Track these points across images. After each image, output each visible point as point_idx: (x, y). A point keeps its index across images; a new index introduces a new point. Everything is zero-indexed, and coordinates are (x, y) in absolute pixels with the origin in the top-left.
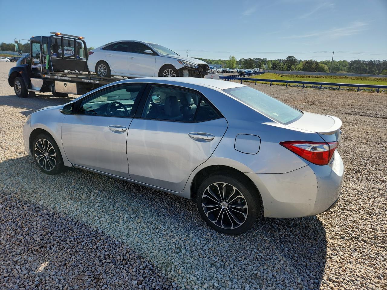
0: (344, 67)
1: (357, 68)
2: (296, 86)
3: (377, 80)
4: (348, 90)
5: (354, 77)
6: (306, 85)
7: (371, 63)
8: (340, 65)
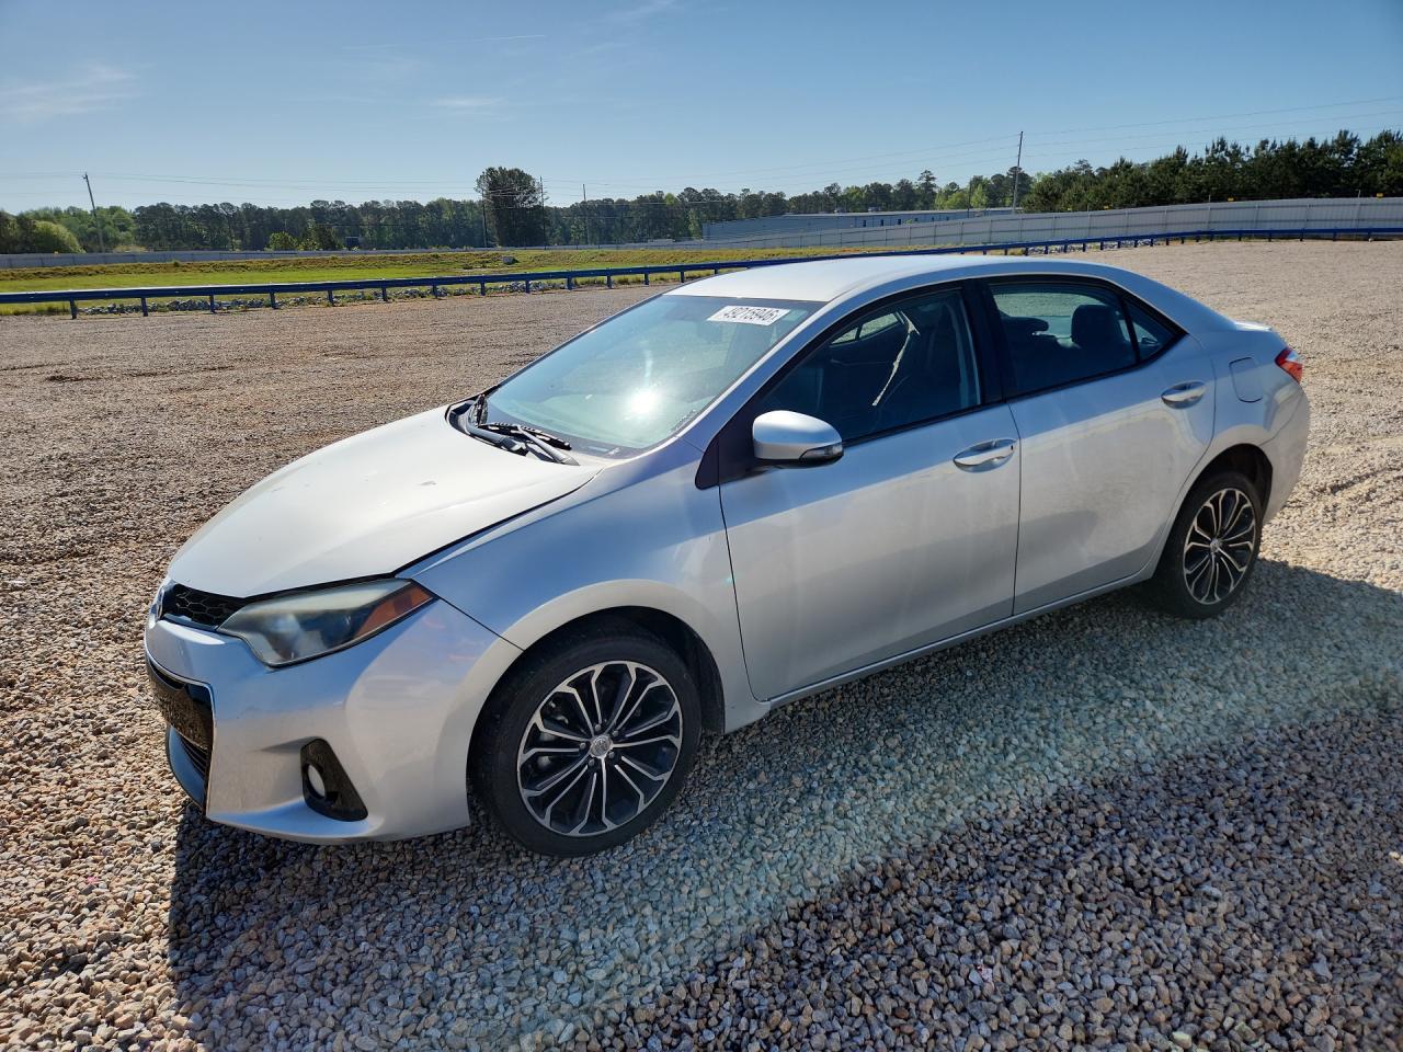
0: (123, 229)
1: (167, 232)
2: (111, 310)
3: (279, 266)
4: (298, 303)
5: (205, 263)
6: (150, 302)
7: (208, 214)
8: (104, 223)
